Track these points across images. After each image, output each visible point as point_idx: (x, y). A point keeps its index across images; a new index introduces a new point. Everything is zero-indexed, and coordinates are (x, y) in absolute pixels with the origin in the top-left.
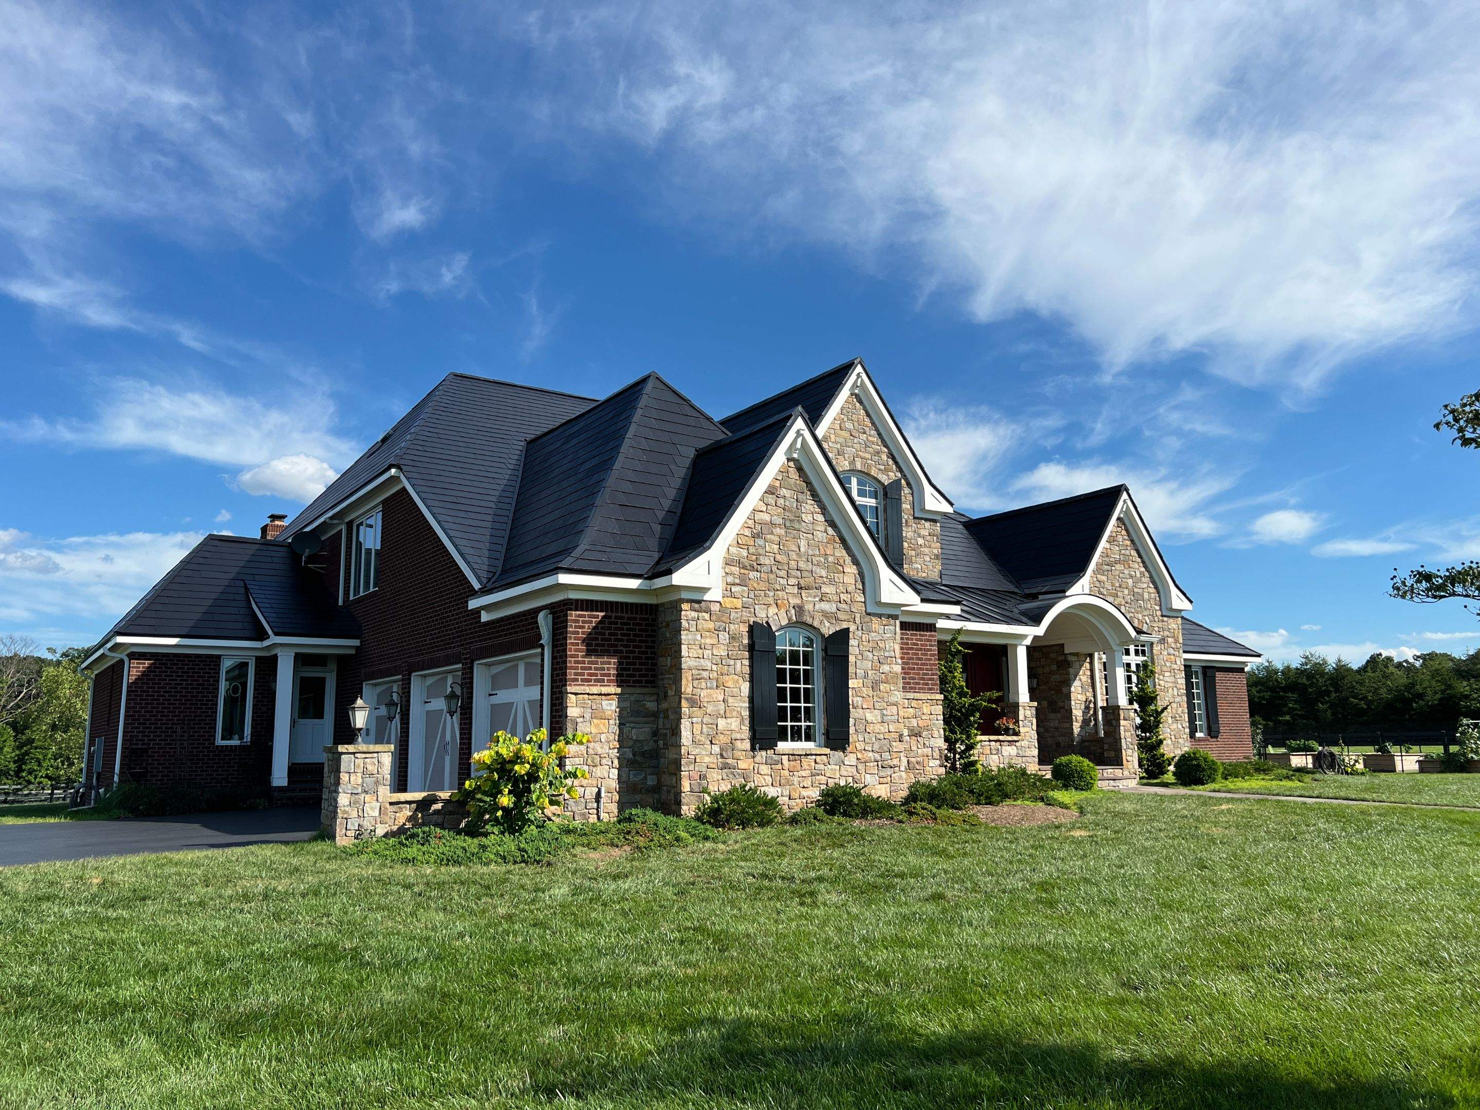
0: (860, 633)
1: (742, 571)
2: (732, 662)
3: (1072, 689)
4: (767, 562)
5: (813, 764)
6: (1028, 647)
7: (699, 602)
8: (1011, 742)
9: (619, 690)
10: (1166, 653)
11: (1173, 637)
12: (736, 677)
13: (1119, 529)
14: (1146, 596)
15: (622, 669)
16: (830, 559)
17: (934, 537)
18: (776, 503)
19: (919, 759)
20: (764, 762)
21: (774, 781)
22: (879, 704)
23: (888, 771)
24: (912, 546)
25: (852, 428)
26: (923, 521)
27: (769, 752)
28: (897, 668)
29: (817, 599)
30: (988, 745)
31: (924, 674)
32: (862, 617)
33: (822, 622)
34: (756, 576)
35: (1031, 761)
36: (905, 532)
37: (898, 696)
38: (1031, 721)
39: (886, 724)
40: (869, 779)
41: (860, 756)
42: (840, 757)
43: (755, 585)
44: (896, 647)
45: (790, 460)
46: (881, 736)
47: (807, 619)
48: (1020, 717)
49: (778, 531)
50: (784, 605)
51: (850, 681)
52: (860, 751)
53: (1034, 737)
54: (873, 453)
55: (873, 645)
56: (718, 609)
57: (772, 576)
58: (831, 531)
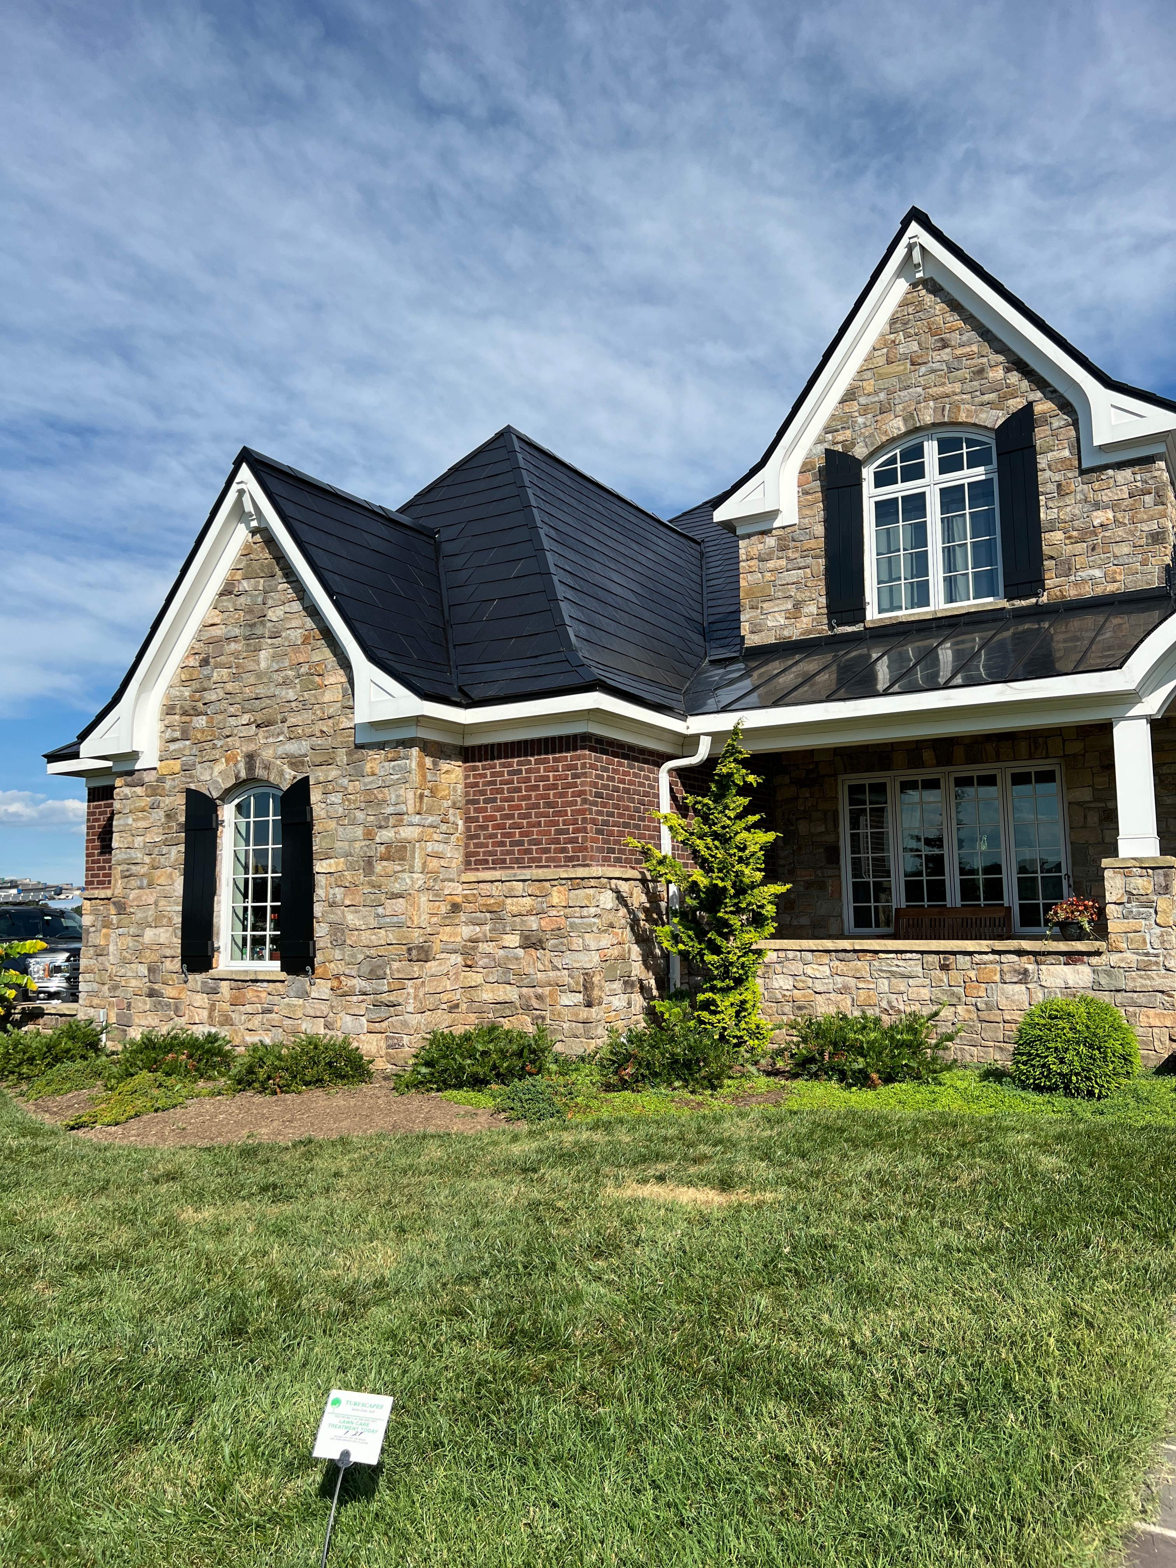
0: (345, 781)
1: (184, 719)
2: (166, 850)
4: (215, 697)
5: (265, 995)
6: (1151, 721)
7: (131, 773)
12: (170, 870)
16: (303, 670)
17: (1147, 497)
18: (235, 605)
19: (539, 990)
20: (199, 989)
21: (210, 1017)
22: (372, 896)
23: (384, 1012)
24: (1075, 533)
25: (915, 346)
26: (1110, 472)
27: (204, 975)
28: (408, 833)
29: (281, 738)
30: (991, 963)
31: (559, 832)
32: (349, 754)
33: (281, 773)
34: (201, 722)
35: (1150, 1002)
36: (1056, 510)
37: (408, 880)
38: (1149, 904)
39: (382, 931)
40: (349, 1024)
41: (336, 984)
42: (303, 985)
43: (199, 736)
44: (410, 795)
45: (254, 532)
46: (373, 952)
47: (260, 772)
48: (1107, 894)
49: (233, 646)
50: (235, 756)
51: (324, 863)
52: (337, 977)
53: (1162, 943)
54: (967, 376)
55: (368, 798)
56: (153, 779)
57: (220, 717)
58: (309, 623)
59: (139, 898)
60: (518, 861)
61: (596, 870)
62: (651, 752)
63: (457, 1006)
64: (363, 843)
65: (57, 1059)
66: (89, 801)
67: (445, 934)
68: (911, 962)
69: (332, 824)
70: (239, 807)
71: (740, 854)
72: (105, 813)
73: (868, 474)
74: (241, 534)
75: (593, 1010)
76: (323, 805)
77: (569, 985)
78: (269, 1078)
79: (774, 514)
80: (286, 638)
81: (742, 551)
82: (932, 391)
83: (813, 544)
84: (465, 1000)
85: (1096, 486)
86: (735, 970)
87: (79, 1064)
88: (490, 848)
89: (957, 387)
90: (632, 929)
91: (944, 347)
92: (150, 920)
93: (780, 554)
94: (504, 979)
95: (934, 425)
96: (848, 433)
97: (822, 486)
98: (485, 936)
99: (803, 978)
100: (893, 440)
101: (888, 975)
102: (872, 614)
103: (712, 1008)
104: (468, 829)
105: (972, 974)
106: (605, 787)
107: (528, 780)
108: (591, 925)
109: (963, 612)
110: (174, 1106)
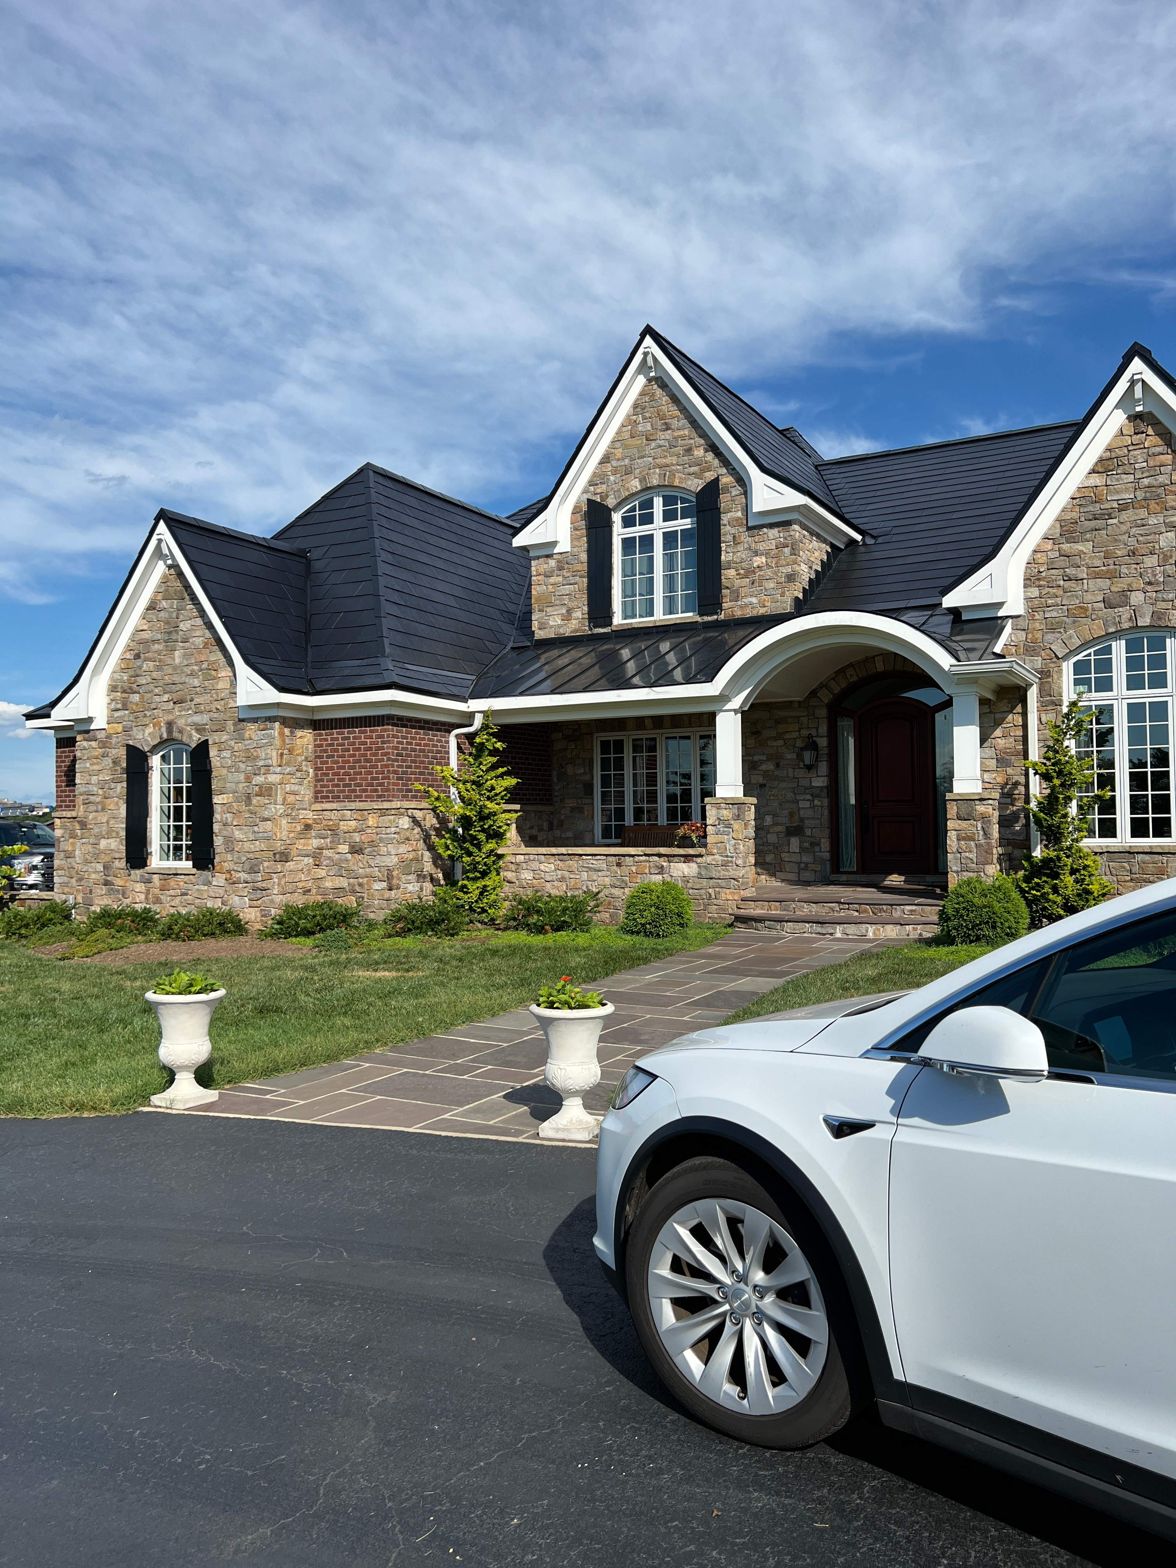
0: (233, 743)
1: (124, 695)
2: (113, 786)
4: (145, 681)
5: (183, 883)
7: (88, 732)
12: (116, 800)
13: (1130, 438)
16: (203, 666)
17: (786, 549)
18: (157, 617)
19: (361, 880)
20: (138, 880)
21: (146, 898)
22: (251, 819)
23: (259, 894)
24: (742, 572)
25: (649, 428)
26: (765, 530)
27: (141, 870)
28: (273, 778)
29: (190, 712)
30: (644, 861)
31: (373, 779)
32: (235, 725)
33: (190, 736)
34: (136, 698)
35: (728, 885)
36: (731, 554)
37: (273, 809)
38: (729, 826)
39: (257, 842)
40: (237, 902)
41: (228, 876)
42: (208, 877)
43: (134, 707)
44: (274, 753)
45: (170, 567)
46: (251, 856)
47: (176, 735)
48: (707, 819)
49: (156, 646)
50: (159, 723)
51: (220, 797)
52: (229, 872)
53: (735, 849)
54: (681, 453)
55: (247, 755)
56: (103, 736)
57: (149, 695)
58: (208, 634)
59: (95, 818)
60: (347, 797)
61: (396, 804)
62: (444, 724)
63: (309, 891)
64: (245, 784)
65: (44, 925)
66: (57, 748)
67: (300, 845)
68: (600, 861)
69: (225, 771)
70: (163, 757)
71: (488, 794)
72: (69, 756)
73: (617, 518)
74: (160, 568)
75: (393, 892)
76: (218, 759)
77: (378, 877)
78: (181, 931)
79: (554, 544)
80: (193, 643)
81: (533, 569)
82: (658, 461)
83: (579, 567)
84: (315, 887)
85: (756, 539)
86: (480, 866)
87: (59, 927)
88: (330, 788)
89: (674, 460)
90: (425, 841)
91: (667, 429)
92: (104, 833)
93: (558, 572)
94: (339, 874)
95: (659, 486)
96: (604, 486)
97: (586, 525)
98: (327, 846)
99: (539, 872)
100: (633, 495)
101: (587, 869)
102: (618, 620)
103: (465, 890)
104: (316, 775)
105: (634, 869)
106: (405, 749)
107: (354, 744)
108: (391, 839)
109: (672, 623)
110: (122, 948)
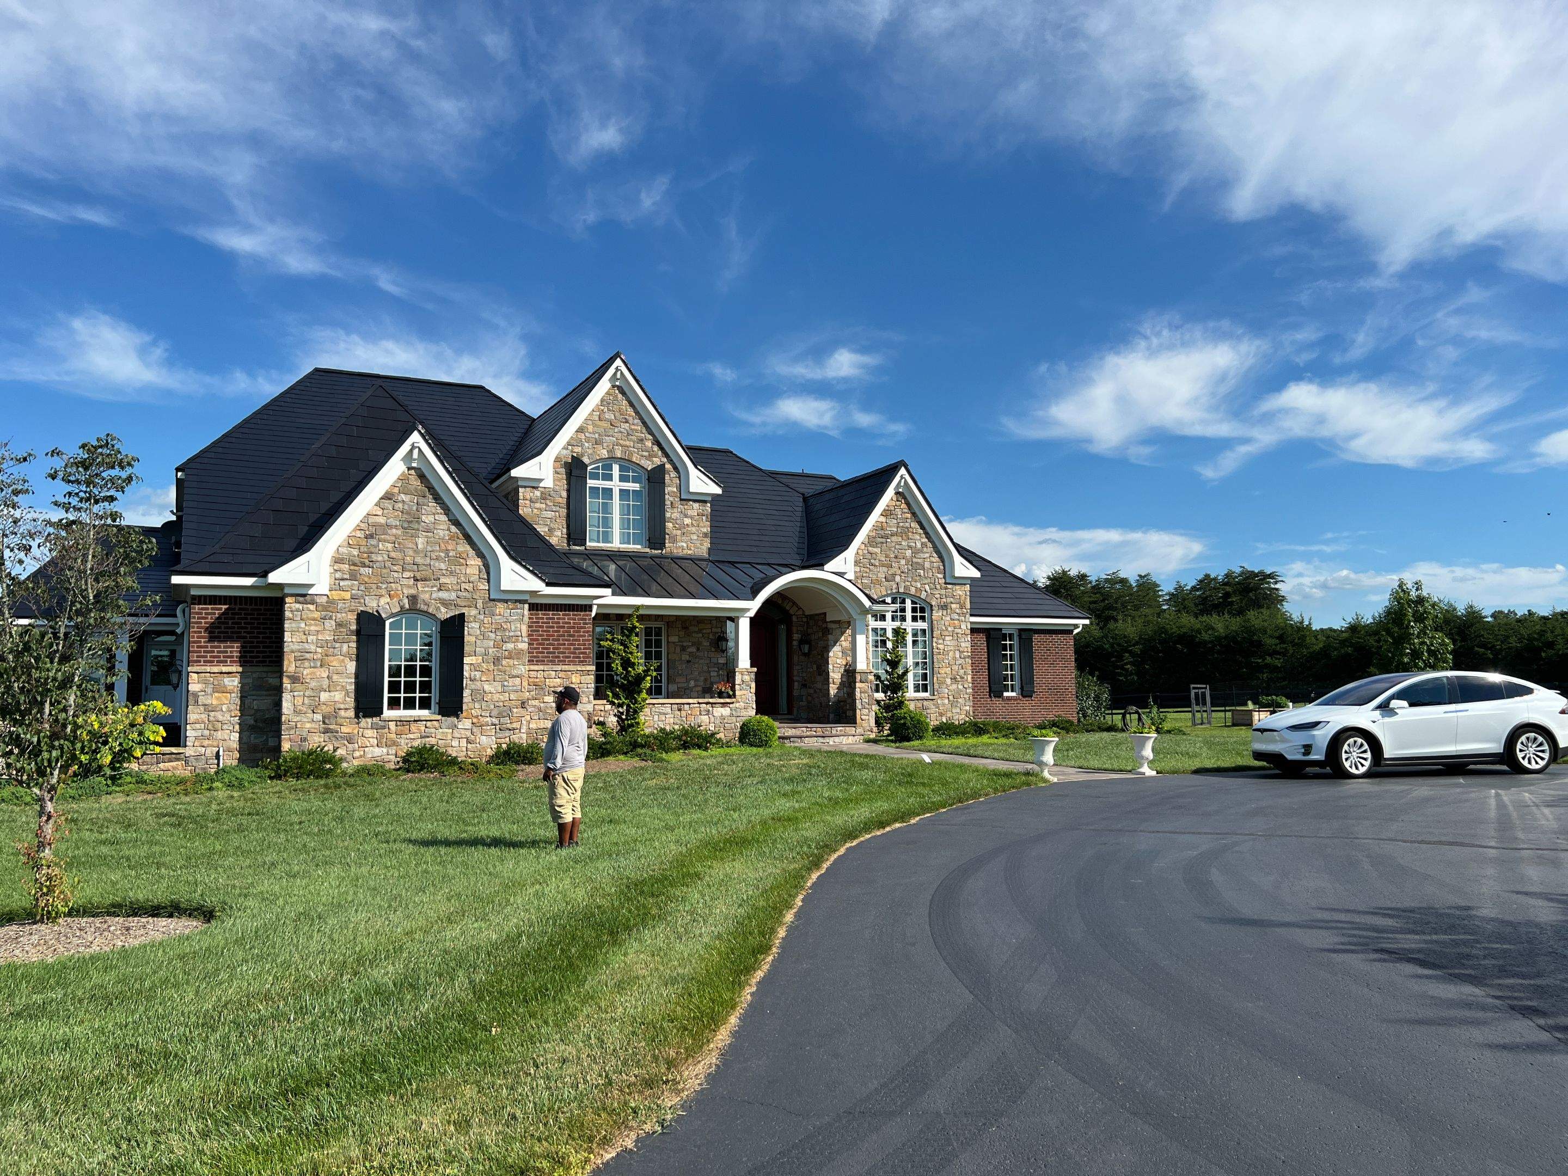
0: (482, 617)
1: (352, 567)
2: (338, 645)
3: (831, 654)
4: (380, 558)
5: (423, 728)
6: (751, 618)
7: (304, 595)
8: (724, 705)
9: (240, 669)
10: (948, 618)
11: (959, 603)
12: (342, 657)
13: (898, 503)
14: (927, 565)
15: (245, 652)
16: (454, 555)
17: (702, 516)
18: (396, 507)
20: (370, 727)
21: (380, 742)
22: (500, 676)
23: (507, 733)
24: (677, 526)
25: (612, 416)
26: (692, 503)
27: (375, 719)
28: (521, 646)
29: (435, 589)
30: (697, 707)
31: (575, 649)
32: (484, 603)
33: (439, 610)
34: (367, 571)
36: (671, 514)
37: (521, 669)
39: (509, 694)
40: (485, 740)
41: (476, 720)
42: (451, 722)
43: (366, 579)
44: (523, 627)
45: (409, 468)
46: (500, 704)
47: (421, 606)
48: (736, 681)
49: (394, 531)
50: (397, 595)
51: (469, 658)
54: (636, 440)
55: (497, 627)
56: (325, 601)
57: (384, 571)
58: (454, 529)
59: (311, 673)
64: (494, 650)
68: (667, 708)
69: (475, 639)
73: (587, 472)
76: (471, 629)
80: (438, 535)
81: (520, 494)
82: (621, 442)
83: (559, 500)
85: (686, 507)
88: (545, 654)
89: (632, 444)
91: (626, 422)
92: (325, 687)
93: (542, 501)
95: (621, 458)
96: (580, 448)
100: (602, 459)
102: (590, 543)
109: (626, 550)
